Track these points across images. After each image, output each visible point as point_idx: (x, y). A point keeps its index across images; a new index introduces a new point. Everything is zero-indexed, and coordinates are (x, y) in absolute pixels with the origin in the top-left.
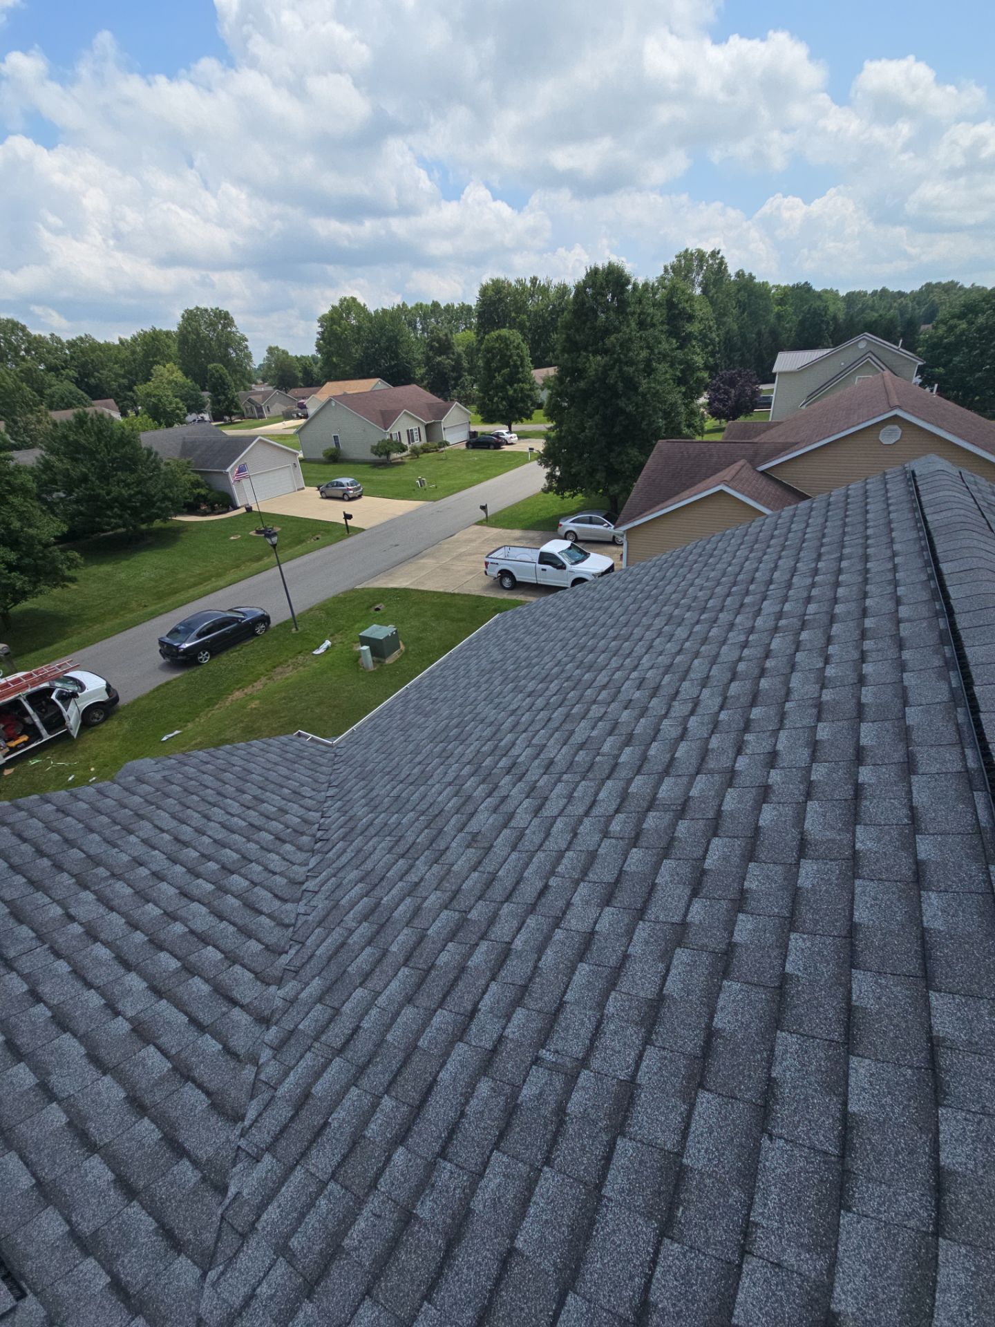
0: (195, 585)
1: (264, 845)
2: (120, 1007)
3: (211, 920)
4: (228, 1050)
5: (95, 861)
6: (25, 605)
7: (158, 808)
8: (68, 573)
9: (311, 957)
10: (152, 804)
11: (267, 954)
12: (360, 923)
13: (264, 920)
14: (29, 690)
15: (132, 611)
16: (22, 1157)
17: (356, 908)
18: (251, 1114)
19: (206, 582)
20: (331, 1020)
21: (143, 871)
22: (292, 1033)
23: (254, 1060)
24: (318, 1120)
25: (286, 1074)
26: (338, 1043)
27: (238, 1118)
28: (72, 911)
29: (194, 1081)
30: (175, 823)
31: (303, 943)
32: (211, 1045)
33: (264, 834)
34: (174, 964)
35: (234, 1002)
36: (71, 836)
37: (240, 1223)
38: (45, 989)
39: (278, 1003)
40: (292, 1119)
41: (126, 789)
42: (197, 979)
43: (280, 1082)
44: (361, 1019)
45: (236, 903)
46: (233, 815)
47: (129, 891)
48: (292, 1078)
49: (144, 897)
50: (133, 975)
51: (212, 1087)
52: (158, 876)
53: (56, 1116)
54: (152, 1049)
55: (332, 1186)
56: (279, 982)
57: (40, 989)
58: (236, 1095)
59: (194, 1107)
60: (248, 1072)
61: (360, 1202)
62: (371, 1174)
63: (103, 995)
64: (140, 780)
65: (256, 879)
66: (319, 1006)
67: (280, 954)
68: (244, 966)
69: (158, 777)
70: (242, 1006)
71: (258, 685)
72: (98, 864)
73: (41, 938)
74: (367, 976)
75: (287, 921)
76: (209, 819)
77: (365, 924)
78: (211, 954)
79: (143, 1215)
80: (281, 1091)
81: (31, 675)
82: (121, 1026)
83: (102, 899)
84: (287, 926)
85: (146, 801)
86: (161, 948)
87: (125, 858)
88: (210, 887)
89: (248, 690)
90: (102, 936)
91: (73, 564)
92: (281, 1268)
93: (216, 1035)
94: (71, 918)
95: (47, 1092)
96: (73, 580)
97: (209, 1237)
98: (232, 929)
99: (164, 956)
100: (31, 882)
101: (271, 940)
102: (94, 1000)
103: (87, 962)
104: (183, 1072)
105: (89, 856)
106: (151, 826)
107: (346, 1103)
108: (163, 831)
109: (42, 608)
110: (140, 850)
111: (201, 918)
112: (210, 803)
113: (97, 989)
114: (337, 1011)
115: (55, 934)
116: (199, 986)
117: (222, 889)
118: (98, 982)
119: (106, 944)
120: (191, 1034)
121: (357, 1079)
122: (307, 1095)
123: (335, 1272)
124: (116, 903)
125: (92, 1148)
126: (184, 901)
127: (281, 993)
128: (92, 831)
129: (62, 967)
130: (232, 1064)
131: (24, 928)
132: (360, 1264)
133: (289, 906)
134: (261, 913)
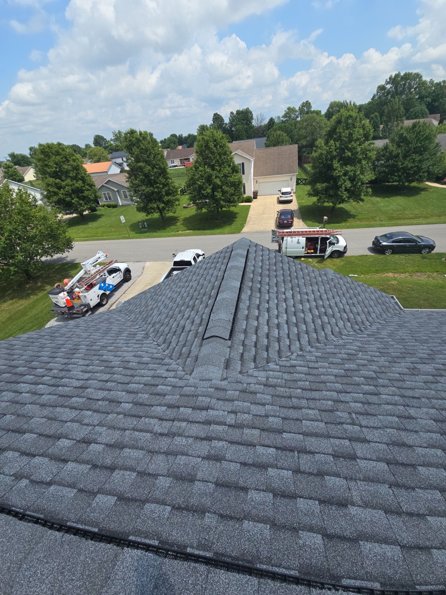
0: (410, 219)
1: (342, 317)
2: (279, 318)
3: (311, 321)
4: (289, 346)
5: (298, 286)
6: (342, 205)
7: (323, 285)
8: (362, 197)
9: (324, 349)
10: (323, 283)
11: (316, 340)
12: (345, 354)
13: (323, 333)
14: (323, 236)
15: (375, 221)
16: (247, 323)
17: (348, 351)
18: (283, 359)
19: (415, 219)
20: (314, 362)
21: (306, 297)
22: (304, 356)
23: (292, 353)
24: (292, 371)
25: (295, 360)
26: (310, 366)
27: (280, 357)
28: (286, 292)
29: (279, 344)
30: (324, 292)
31: (326, 345)
32: (287, 342)
33: (345, 315)
34: (295, 321)
35: (299, 340)
36: (299, 276)
37: (265, 368)
38: (270, 302)
39: (308, 350)
40: (288, 367)
41: (320, 275)
42: (296, 328)
43: (293, 360)
44: (321, 368)
45: (320, 323)
46: (341, 303)
47: (300, 298)
48: (295, 362)
49: (301, 302)
50: (286, 315)
51: (281, 348)
52: (308, 301)
53: (255, 323)
54: (277, 330)
55: (284, 381)
56: (312, 347)
57: (270, 301)
58: (283, 354)
59: (275, 347)
60: (289, 354)
61: (285, 387)
62: (292, 387)
63: (278, 313)
64: (325, 275)
65: (331, 322)
66: (315, 358)
67: (319, 343)
68: (308, 336)
69: (331, 277)
70: (300, 343)
71: (403, 276)
72: (298, 287)
73: (277, 292)
74: (332, 363)
75: (328, 339)
76: (334, 298)
77: (346, 355)
78: (304, 327)
79: (254, 351)
80: (291, 361)
81: (327, 231)
82: (276, 321)
83: (293, 295)
84: (327, 339)
85: (322, 281)
86: (295, 316)
87: (305, 290)
88: (318, 314)
89: (396, 275)
90: (287, 302)
91: (367, 194)
92: (265, 379)
93: (290, 342)
94: (285, 294)
95: (257, 319)
96: (362, 200)
97: (260, 366)
98: (313, 327)
99: (294, 317)
100: (284, 280)
101: (320, 338)
102: (276, 312)
103: (280, 305)
104: (279, 340)
105: (298, 284)
106: (317, 288)
107: (300, 375)
108: (319, 291)
109: (346, 209)
110: (310, 292)
111: (309, 318)
112: (338, 294)
113: (278, 311)
114: (317, 362)
115: (279, 294)
116: (295, 330)
117: (320, 317)
118: (279, 310)
119: (286, 304)
120: (286, 336)
121: (307, 374)
122: (295, 366)
123: (271, 388)
124: (295, 298)
125: (256, 334)
126: (309, 311)
127: (310, 349)
128: (303, 279)
129: (276, 301)
130: (288, 349)
131: (276, 288)
132: (276, 393)
133: (333, 336)
134: (324, 331)
